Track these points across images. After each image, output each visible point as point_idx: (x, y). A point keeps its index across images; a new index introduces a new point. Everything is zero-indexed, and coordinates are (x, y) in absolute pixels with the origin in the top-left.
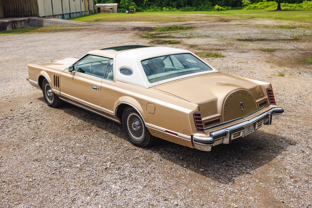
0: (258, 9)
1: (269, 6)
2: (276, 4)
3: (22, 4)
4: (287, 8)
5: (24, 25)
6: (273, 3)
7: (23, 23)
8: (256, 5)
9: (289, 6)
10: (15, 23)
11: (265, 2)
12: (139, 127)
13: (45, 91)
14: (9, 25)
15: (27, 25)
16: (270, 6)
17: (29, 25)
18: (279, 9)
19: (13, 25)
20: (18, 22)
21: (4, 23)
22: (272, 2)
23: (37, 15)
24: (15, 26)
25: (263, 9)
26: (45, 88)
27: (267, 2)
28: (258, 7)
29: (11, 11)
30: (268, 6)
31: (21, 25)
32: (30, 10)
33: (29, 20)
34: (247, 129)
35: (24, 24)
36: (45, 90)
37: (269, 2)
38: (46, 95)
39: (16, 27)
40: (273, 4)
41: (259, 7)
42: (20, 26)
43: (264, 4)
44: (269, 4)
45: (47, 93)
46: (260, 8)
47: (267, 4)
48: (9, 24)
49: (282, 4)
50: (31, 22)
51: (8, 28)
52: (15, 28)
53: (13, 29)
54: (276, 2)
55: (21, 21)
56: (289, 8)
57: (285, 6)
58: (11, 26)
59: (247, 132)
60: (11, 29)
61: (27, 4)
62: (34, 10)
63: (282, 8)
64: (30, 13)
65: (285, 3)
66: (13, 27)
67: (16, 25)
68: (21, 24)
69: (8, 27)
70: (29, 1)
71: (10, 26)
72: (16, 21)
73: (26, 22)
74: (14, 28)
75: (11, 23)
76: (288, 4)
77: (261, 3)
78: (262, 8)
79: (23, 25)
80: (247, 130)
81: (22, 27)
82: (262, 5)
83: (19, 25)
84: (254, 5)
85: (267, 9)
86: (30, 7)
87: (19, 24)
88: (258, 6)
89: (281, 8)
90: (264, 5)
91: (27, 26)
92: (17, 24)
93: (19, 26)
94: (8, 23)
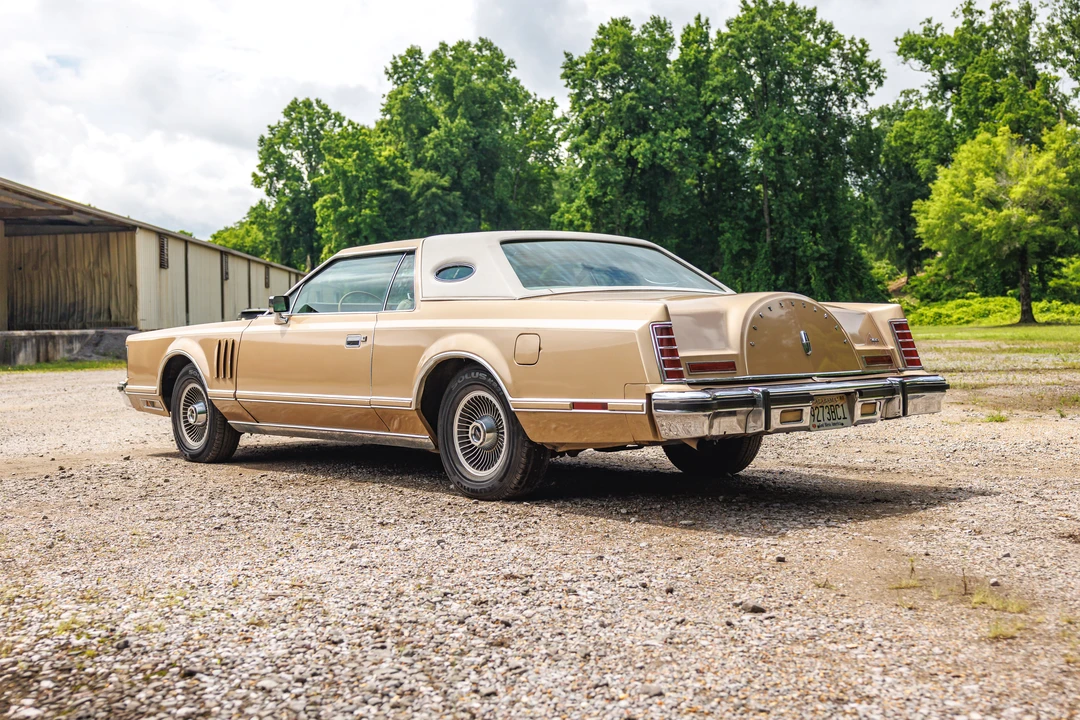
0: (951, 323)
1: (989, 311)
2: (1015, 306)
3: (80, 286)
4: (1057, 317)
5: (80, 351)
6: (1004, 304)
7: (77, 346)
8: (943, 311)
9: (1063, 312)
10: (50, 344)
11: (976, 300)
12: (491, 435)
13: (182, 406)
14: (26, 347)
15: (93, 352)
16: (994, 312)
17: (98, 353)
18: (1027, 318)
19: (42, 349)
20: (61, 342)
21: (9, 340)
22: (1000, 299)
23: (129, 324)
24: (47, 351)
25: (968, 322)
26: (183, 398)
27: (983, 299)
28: (948, 316)
29: (36, 309)
30: (986, 314)
31: (70, 351)
32: (106, 307)
33: (101, 336)
34: (826, 411)
35: (82, 348)
36: (182, 402)
37: (990, 299)
38: (182, 421)
39: (50, 355)
40: (1005, 307)
41: (955, 317)
42: (66, 355)
43: (970, 305)
44: (991, 306)
45: (185, 413)
46: (959, 319)
47: (984, 306)
48: (29, 344)
49: (1036, 306)
50: (106, 342)
52: (47, 360)
53: (38, 361)
54: (1014, 299)
55: (70, 339)
56: (1065, 319)
57: (1048, 310)
58: (33, 352)
59: (826, 421)
60: (32, 362)
61: (97, 285)
62: (122, 308)
63: (1039, 317)
64: (106, 315)
65: (1050, 302)
66: (41, 354)
67: (50, 348)
68: (68, 347)
69: (22, 356)
70: (106, 275)
71: (29, 349)
72: (53, 337)
73: (87, 344)
74: (42, 359)
75: (34, 340)
76: (1059, 303)
77: (960, 301)
78: (966, 318)
79: (75, 352)
80: (827, 416)
81: (72, 357)
82: (965, 309)
83: (61, 351)
84: (935, 310)
85: (985, 322)
86: (106, 295)
87: (62, 347)
88: (949, 313)
89: (1036, 317)
90: (973, 310)
91: (90, 356)
92: (55, 345)
93: (61, 353)
94: (25, 340)
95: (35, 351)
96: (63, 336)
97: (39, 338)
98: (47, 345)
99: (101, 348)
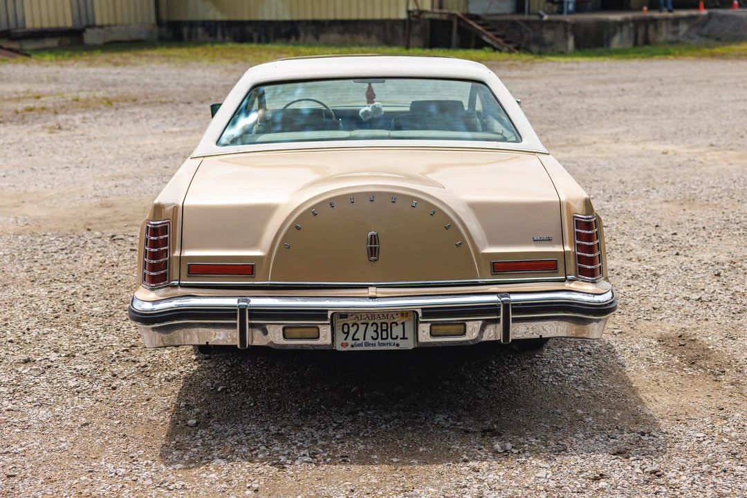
5: (686, 33)
7: (684, 28)
10: (651, 26)
14: (621, 31)
17: (702, 36)
19: (641, 32)
20: (664, 24)
21: (603, 25)
24: (646, 34)
31: (675, 33)
33: (710, 17)
35: (689, 29)
39: (651, 38)
42: (670, 37)
48: (625, 28)
51: (616, 42)
52: (647, 42)
53: (636, 44)
55: (676, 21)
60: (629, 45)
66: (640, 37)
67: (651, 31)
68: (673, 29)
69: (616, 39)
71: (625, 33)
72: (654, 21)
73: (696, 25)
74: (640, 41)
75: (631, 25)
79: (681, 33)
81: (677, 39)
83: (664, 33)
87: (665, 29)
91: (696, 39)
92: (656, 28)
93: (664, 35)
94: (620, 24)
95: (632, 34)
96: (667, 19)
97: (637, 23)
98: (647, 28)
99: (705, 31)
